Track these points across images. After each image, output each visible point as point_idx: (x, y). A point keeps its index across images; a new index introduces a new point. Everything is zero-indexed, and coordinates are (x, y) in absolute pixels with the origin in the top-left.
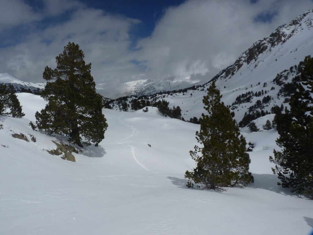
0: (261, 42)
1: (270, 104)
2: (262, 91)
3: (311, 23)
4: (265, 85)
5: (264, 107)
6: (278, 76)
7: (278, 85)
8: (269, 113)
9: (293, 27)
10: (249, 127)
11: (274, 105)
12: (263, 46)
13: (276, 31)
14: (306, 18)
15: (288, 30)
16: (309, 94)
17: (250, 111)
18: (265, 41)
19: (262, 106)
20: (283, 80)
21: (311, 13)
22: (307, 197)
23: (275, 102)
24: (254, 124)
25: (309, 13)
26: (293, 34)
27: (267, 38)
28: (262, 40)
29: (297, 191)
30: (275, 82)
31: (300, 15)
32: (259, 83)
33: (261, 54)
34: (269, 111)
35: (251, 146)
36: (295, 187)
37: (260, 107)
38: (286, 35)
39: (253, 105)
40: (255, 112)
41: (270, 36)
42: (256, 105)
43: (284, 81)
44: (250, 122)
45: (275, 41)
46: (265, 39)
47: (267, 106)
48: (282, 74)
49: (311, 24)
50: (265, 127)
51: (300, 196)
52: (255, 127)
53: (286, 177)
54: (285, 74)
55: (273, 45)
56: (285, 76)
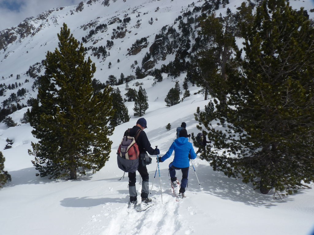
0: (9, 31)
1: (25, 97)
2: (16, 83)
3: (56, 20)
4: (18, 77)
5: (20, 100)
6: (31, 68)
7: (32, 78)
8: (26, 106)
9: (40, 22)
10: (4, 123)
11: (30, 97)
12: (12, 36)
13: (24, 22)
14: (51, 15)
15: (36, 23)
16: (54, 87)
17: (4, 105)
18: (13, 31)
19: (17, 99)
20: (36, 72)
21: (55, 11)
22: (63, 180)
23: (31, 95)
24: (10, 119)
25: (54, 10)
26: (41, 29)
27: (15, 28)
28: (10, 29)
29: (54, 177)
30: (29, 74)
31: (46, 11)
32: (12, 75)
33: (10, 44)
34: (25, 104)
35: (9, 142)
36: (52, 174)
37: (15, 100)
38: (35, 28)
39: (7, 99)
40: (10, 106)
41: (18, 26)
42: (10, 98)
43: (37, 74)
44: (6, 117)
45: (24, 33)
46: (13, 29)
47: (23, 99)
48: (35, 67)
49: (56, 22)
50: (23, 121)
51: (57, 180)
52: (12, 122)
53: (44, 167)
54: (38, 66)
55: (22, 36)
56: (37, 69)
